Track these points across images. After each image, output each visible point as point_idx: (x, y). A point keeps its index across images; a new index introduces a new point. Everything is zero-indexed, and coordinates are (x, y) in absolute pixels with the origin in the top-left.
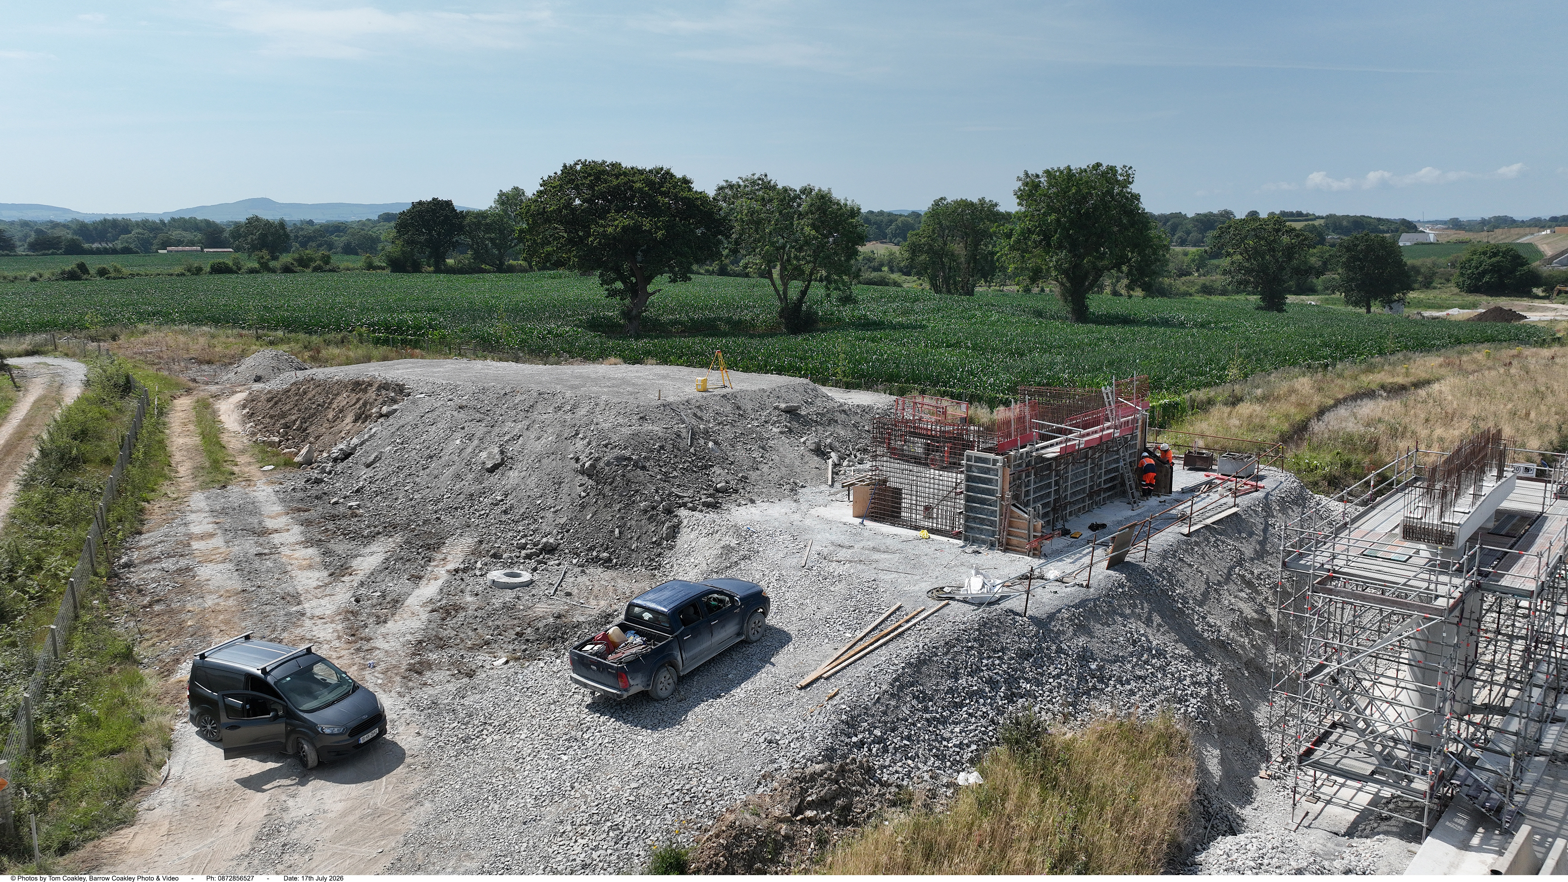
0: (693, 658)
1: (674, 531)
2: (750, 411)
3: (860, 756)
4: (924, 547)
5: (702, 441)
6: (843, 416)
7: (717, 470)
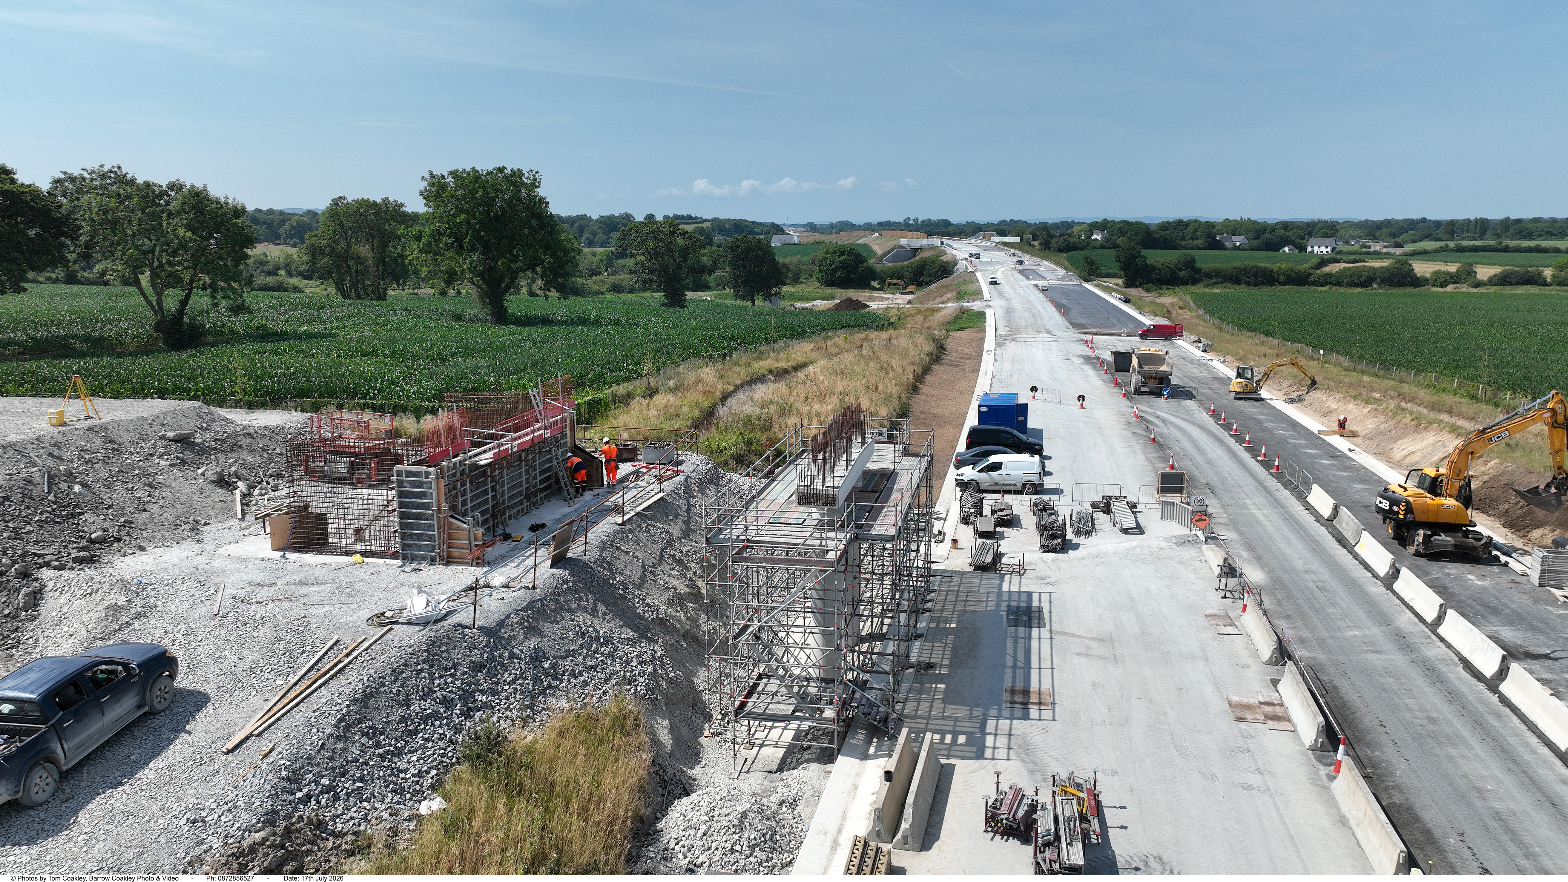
0: (79, 746)
1: (36, 598)
2: (127, 444)
3: (307, 811)
4: (358, 573)
5: (64, 486)
6: (248, 440)
7: (89, 517)
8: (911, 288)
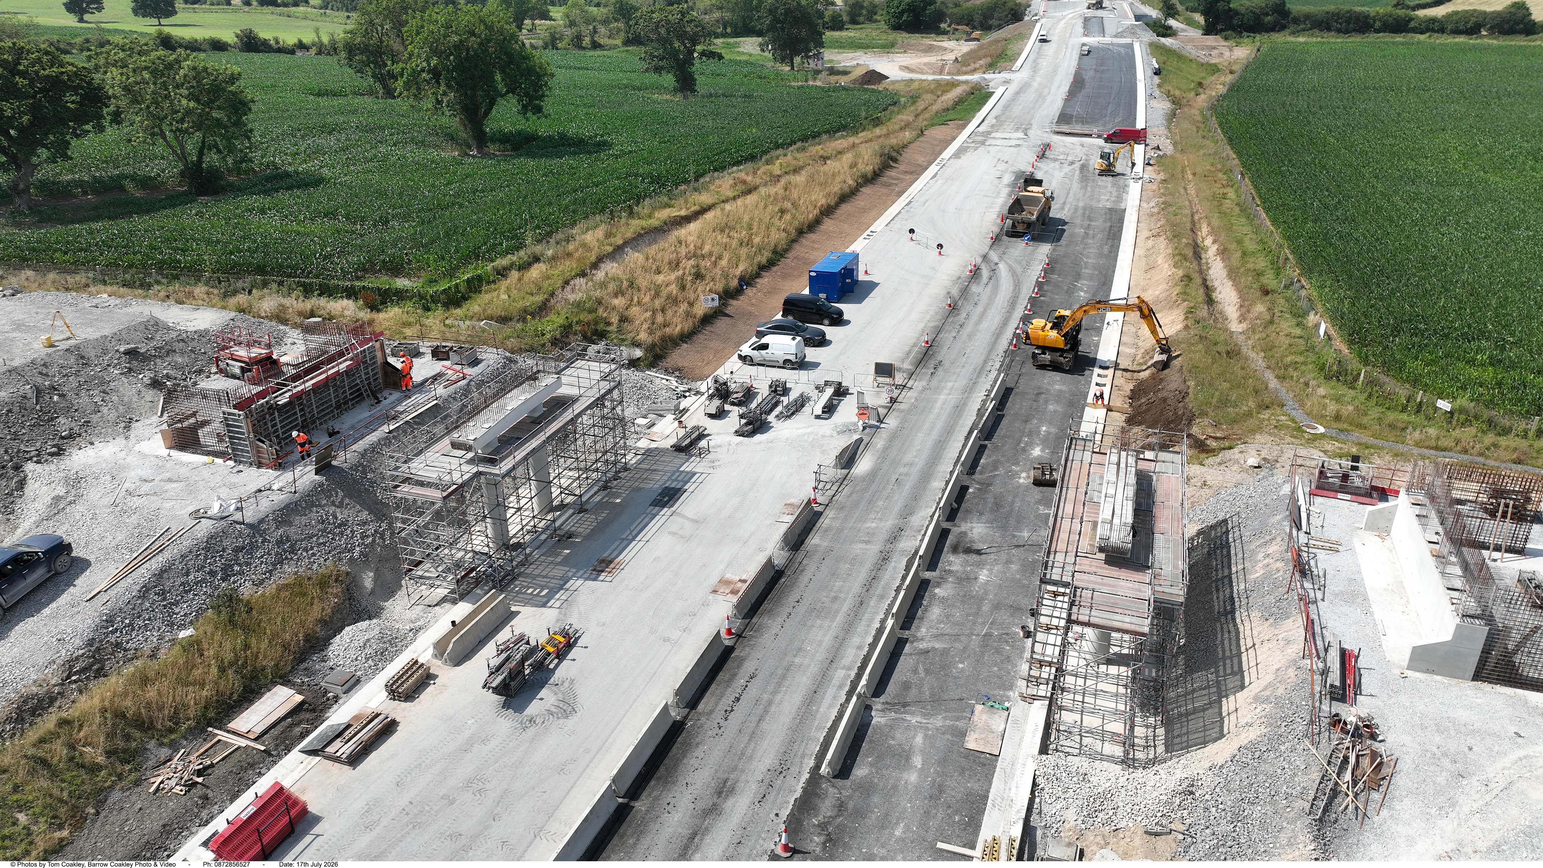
1: (22, 484)
2: (93, 358)
4: (206, 473)
5: (47, 397)
6: (181, 344)
7: (62, 420)
8: (976, 34)
